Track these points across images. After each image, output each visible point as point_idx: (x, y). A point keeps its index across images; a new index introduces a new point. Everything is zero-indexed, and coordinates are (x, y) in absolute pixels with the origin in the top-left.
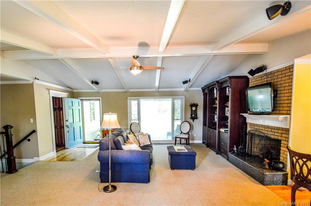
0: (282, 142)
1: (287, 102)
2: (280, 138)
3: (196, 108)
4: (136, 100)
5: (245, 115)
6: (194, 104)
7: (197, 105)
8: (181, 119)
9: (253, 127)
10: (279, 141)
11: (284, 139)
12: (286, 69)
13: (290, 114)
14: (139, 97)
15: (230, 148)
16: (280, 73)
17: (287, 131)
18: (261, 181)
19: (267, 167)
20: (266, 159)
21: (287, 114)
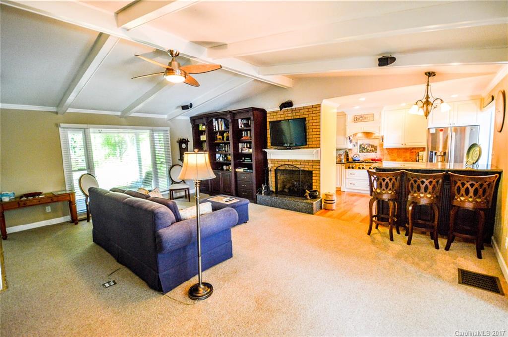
0: (313, 172)
1: (317, 136)
2: (310, 169)
3: (187, 145)
4: (81, 131)
5: (266, 150)
6: (184, 139)
7: (188, 141)
8: (167, 162)
9: (277, 162)
10: (310, 173)
11: (316, 169)
12: (312, 107)
13: (320, 147)
14: (89, 125)
15: (257, 188)
16: (307, 110)
17: (318, 162)
18: (310, 211)
19: (308, 198)
20: (307, 191)
21: (317, 147)
